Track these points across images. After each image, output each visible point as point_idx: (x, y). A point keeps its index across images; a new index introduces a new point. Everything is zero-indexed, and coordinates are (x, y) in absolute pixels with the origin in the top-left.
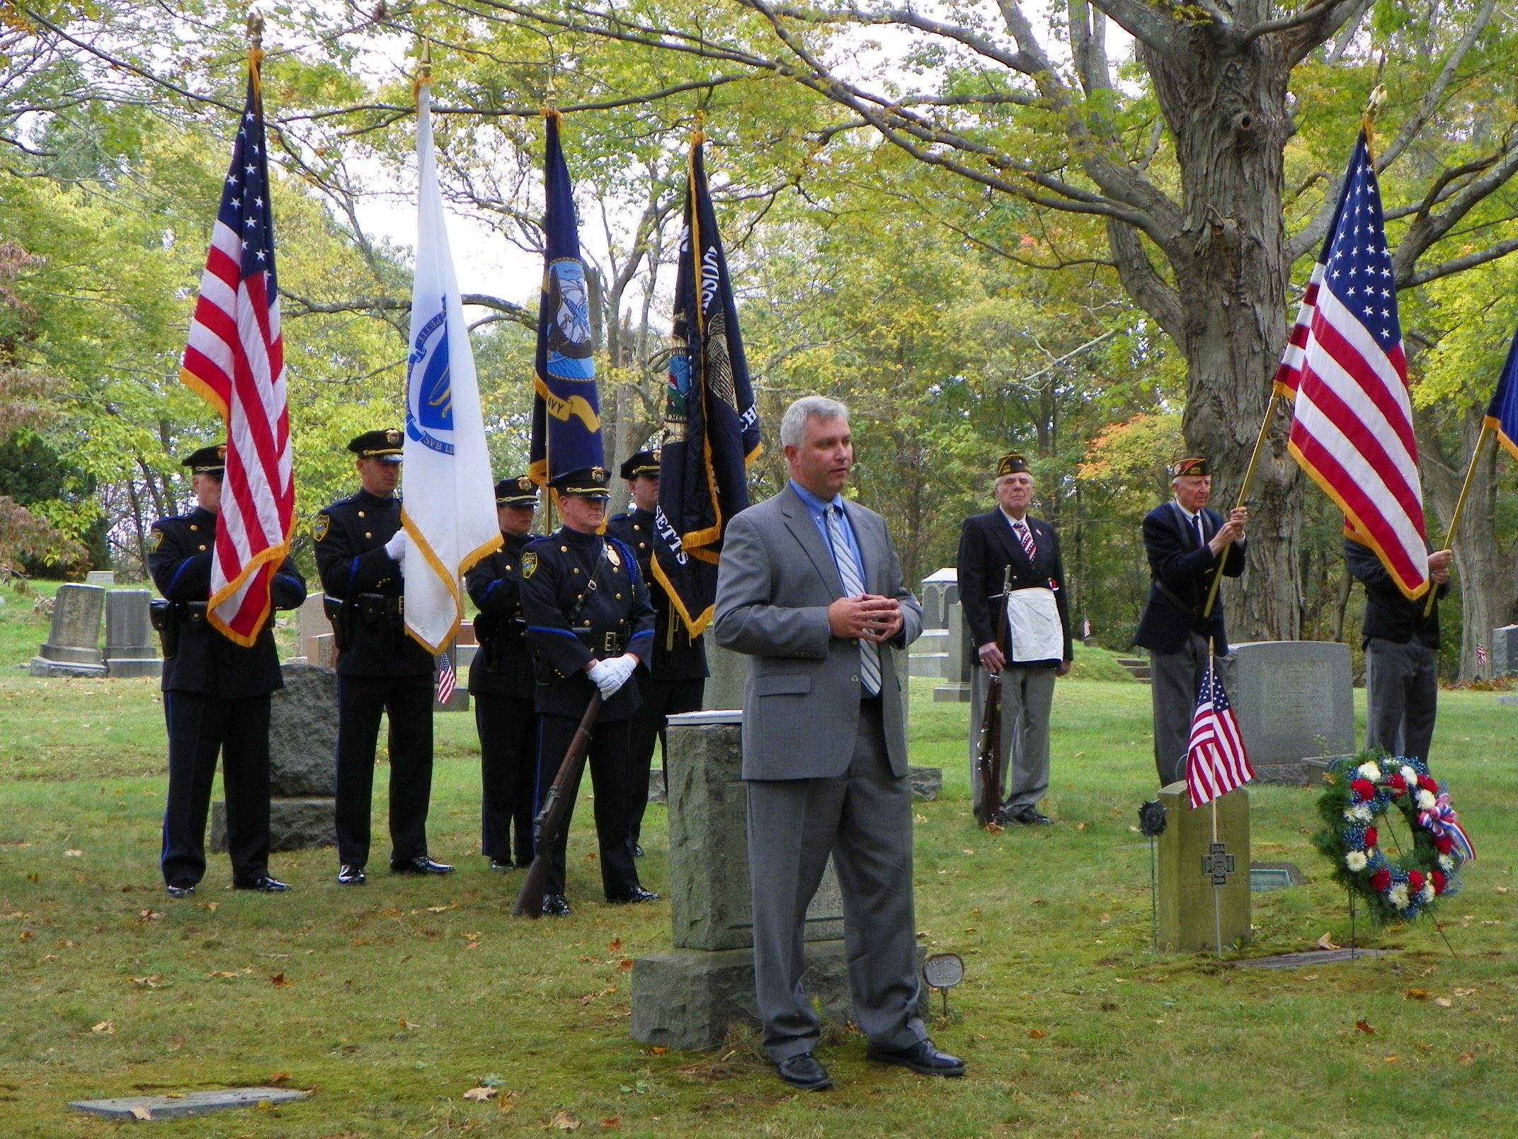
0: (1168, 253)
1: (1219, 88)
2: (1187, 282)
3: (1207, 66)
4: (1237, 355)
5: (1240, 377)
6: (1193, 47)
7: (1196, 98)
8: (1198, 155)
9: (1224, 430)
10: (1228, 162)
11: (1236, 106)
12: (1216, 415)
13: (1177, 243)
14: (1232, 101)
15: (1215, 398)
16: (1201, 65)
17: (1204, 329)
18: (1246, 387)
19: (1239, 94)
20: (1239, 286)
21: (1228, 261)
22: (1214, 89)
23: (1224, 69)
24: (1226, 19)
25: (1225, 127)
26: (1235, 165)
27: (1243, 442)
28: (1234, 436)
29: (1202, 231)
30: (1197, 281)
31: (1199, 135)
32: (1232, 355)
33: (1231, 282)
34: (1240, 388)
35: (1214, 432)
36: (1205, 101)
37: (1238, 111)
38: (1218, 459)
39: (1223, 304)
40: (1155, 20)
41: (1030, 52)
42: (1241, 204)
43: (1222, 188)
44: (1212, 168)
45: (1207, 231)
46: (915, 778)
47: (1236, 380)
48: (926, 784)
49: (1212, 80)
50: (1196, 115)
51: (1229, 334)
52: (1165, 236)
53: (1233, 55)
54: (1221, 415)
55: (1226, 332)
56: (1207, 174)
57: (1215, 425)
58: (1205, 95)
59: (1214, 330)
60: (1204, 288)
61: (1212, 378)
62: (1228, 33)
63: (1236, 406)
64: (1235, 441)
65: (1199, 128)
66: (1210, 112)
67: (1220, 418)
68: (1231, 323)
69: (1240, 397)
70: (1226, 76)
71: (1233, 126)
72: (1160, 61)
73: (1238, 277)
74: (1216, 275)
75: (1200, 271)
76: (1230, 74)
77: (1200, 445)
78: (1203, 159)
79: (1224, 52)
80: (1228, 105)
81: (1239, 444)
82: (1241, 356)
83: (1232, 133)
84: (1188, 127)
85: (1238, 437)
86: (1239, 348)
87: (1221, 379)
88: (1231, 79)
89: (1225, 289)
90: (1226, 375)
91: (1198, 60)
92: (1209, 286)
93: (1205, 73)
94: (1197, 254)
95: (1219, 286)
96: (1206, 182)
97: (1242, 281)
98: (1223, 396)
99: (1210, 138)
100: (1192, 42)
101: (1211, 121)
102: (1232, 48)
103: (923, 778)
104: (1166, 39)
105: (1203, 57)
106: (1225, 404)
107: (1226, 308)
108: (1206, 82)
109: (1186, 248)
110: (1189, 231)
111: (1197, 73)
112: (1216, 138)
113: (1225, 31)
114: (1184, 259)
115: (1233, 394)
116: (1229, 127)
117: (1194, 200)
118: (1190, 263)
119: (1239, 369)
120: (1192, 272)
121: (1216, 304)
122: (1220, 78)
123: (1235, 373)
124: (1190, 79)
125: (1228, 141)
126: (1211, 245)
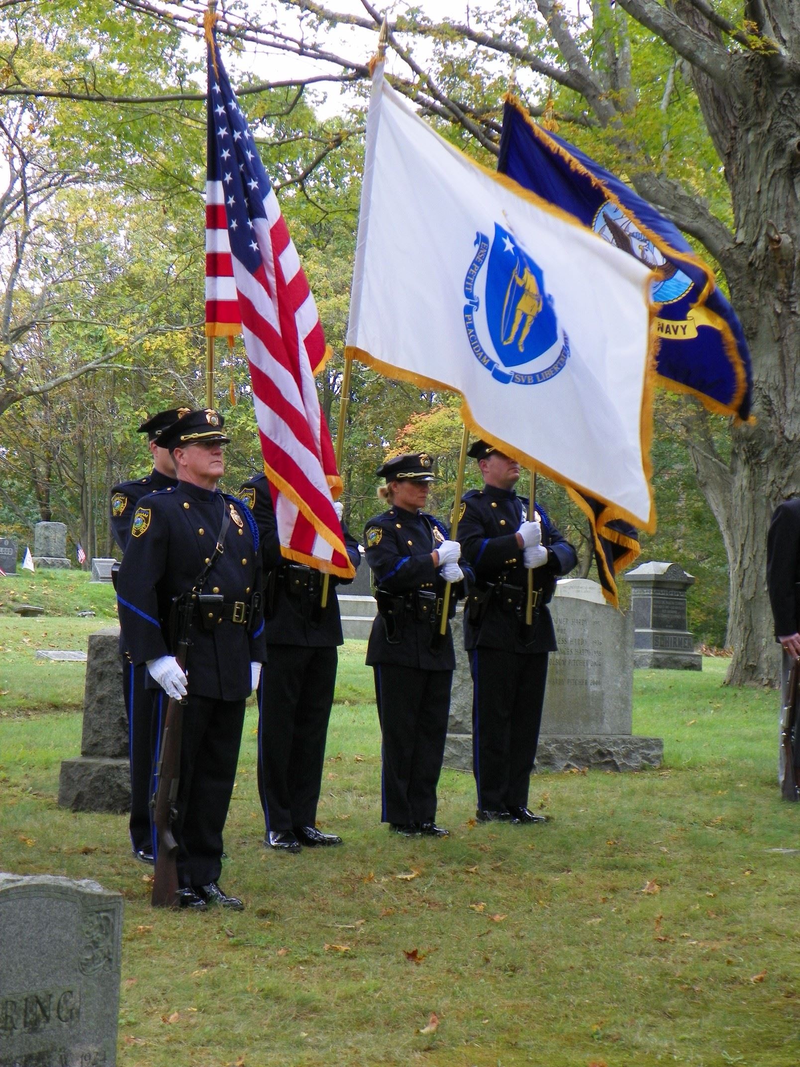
0: (722, 263)
1: (774, 114)
2: (739, 291)
3: (762, 94)
4: (787, 359)
5: (789, 379)
6: (749, 75)
7: (750, 122)
8: (751, 175)
9: (773, 426)
10: (782, 183)
11: (790, 131)
12: (766, 413)
13: (731, 254)
14: (787, 127)
15: (765, 397)
16: (756, 93)
17: (755, 334)
18: (793, 388)
19: (792, 120)
20: (790, 296)
21: (782, 273)
22: (769, 115)
23: (779, 97)
24: (784, 52)
25: (779, 149)
26: (788, 185)
27: (791, 438)
28: (782, 433)
29: (755, 244)
30: (749, 289)
31: (752, 156)
32: (782, 358)
33: (782, 292)
34: (789, 389)
35: (764, 429)
36: (758, 125)
37: (792, 136)
38: (766, 453)
39: (775, 312)
40: (711, 48)
41: (581, 71)
42: (792, 221)
43: (774, 206)
44: (765, 187)
45: (761, 245)
46: (642, 747)
47: (785, 381)
48: (653, 753)
49: (766, 106)
50: (751, 137)
51: (780, 339)
52: (720, 248)
53: (789, 85)
54: (771, 412)
55: (777, 337)
56: (759, 192)
57: (764, 422)
58: (759, 120)
59: (765, 334)
60: (757, 296)
61: (762, 379)
62: (786, 65)
63: (784, 405)
64: (785, 437)
65: (753, 149)
66: (764, 136)
67: (769, 416)
68: (783, 329)
69: (788, 398)
70: (781, 104)
71: (788, 150)
72: (710, 86)
73: (790, 288)
74: (769, 285)
75: (753, 280)
76: (785, 102)
77: (749, 440)
78: (756, 179)
79: (779, 82)
80: (783, 129)
81: (788, 441)
82: (790, 360)
83: (787, 154)
84: (741, 147)
85: (787, 433)
86: (788, 352)
87: (771, 380)
88: (785, 106)
89: (778, 298)
90: (775, 377)
91: (753, 87)
92: (762, 295)
93: (761, 100)
94: (751, 264)
95: (771, 295)
96: (759, 200)
97: (793, 292)
98: (772, 395)
99: (764, 159)
100: (748, 71)
101: (765, 144)
102: (788, 78)
103: (649, 747)
104: (722, 67)
105: (759, 84)
106: (775, 402)
107: (778, 315)
108: (761, 108)
109: (740, 259)
110: (742, 244)
111: (752, 99)
112: (771, 159)
113: (783, 63)
114: (738, 269)
115: (783, 396)
116: (783, 150)
117: (746, 215)
118: (744, 272)
119: (788, 372)
120: (745, 281)
121: (767, 311)
122: (776, 105)
123: (784, 375)
124: (745, 104)
125: (782, 163)
126: (766, 256)
